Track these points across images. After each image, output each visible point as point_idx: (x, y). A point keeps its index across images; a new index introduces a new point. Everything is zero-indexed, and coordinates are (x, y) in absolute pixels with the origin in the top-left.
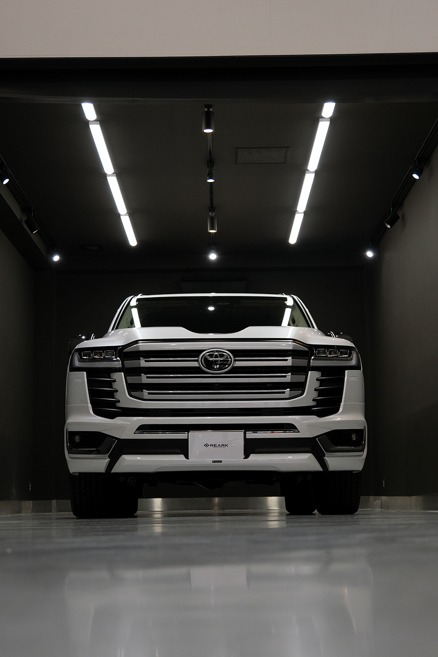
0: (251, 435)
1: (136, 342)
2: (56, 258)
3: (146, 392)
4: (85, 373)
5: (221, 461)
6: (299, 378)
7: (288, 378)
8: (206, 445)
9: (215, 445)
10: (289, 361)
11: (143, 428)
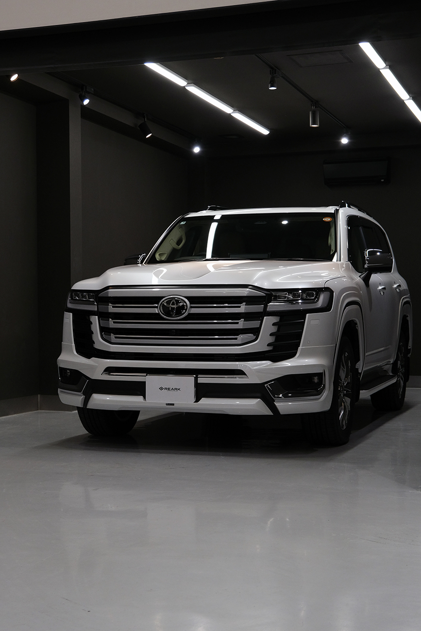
0: (202, 380)
1: (108, 288)
2: (197, 150)
3: (113, 336)
4: (71, 314)
5: (173, 404)
6: (254, 324)
7: (241, 324)
8: (161, 389)
9: (169, 389)
10: (243, 308)
11: (109, 370)
